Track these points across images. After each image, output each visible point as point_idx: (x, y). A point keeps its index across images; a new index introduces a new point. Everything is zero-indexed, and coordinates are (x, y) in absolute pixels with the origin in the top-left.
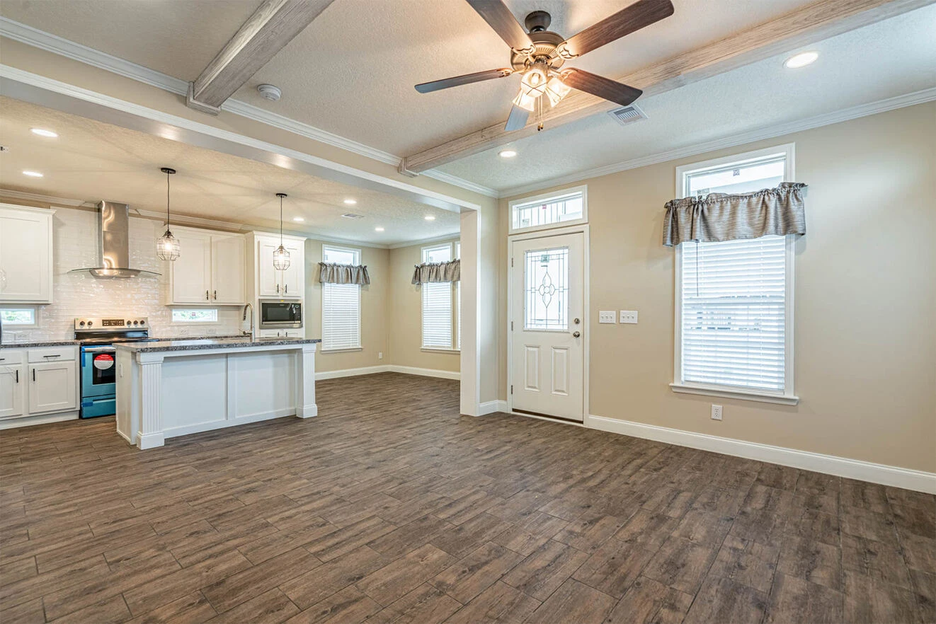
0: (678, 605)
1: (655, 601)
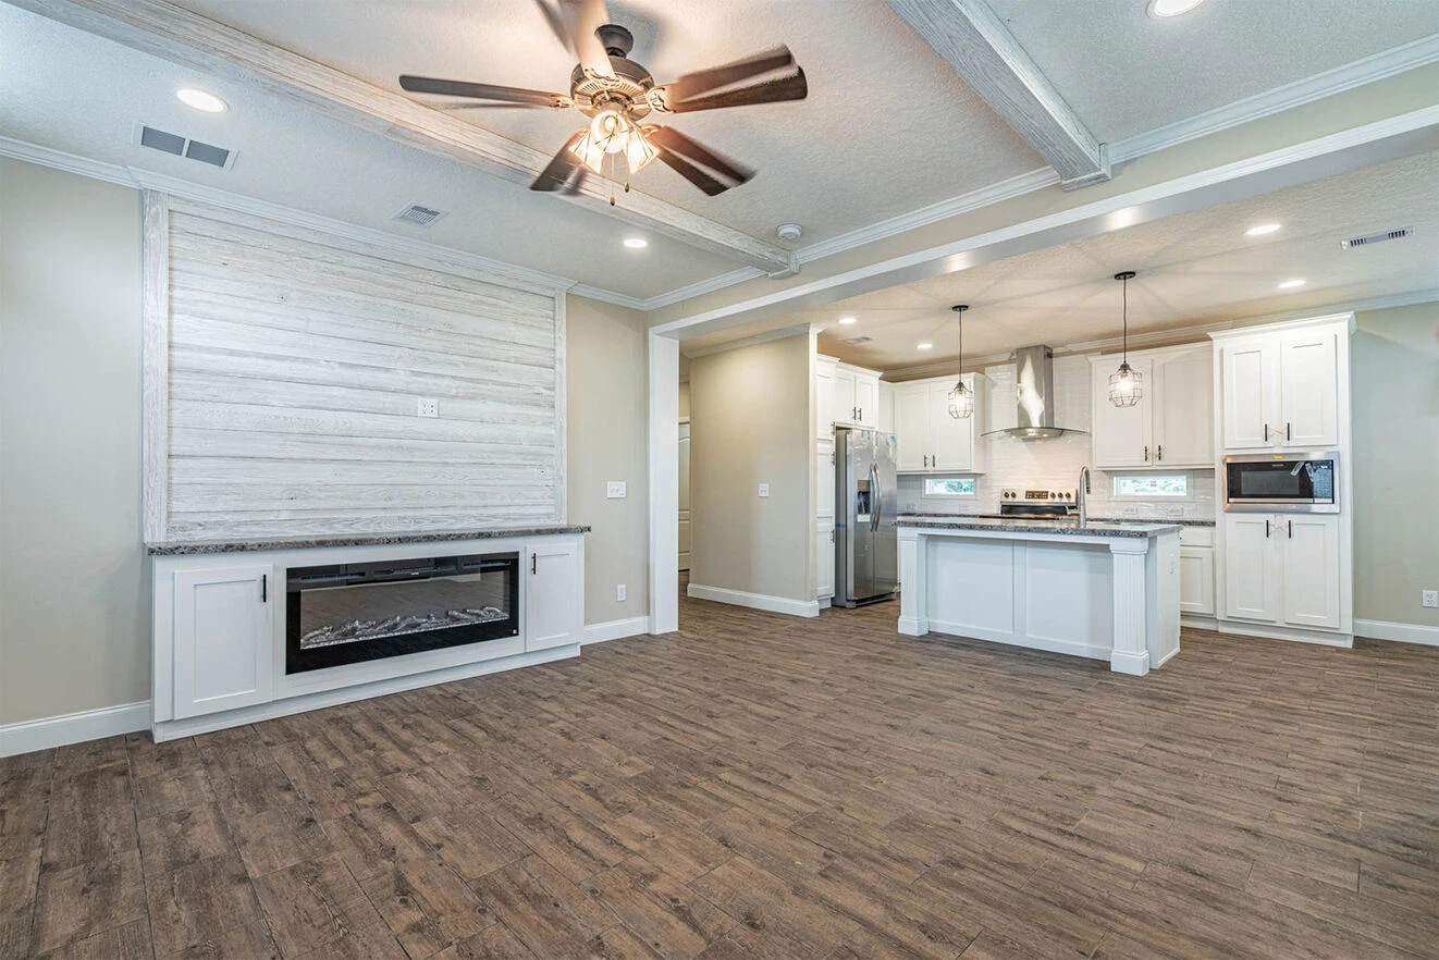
0: (416, 935)
1: (440, 915)
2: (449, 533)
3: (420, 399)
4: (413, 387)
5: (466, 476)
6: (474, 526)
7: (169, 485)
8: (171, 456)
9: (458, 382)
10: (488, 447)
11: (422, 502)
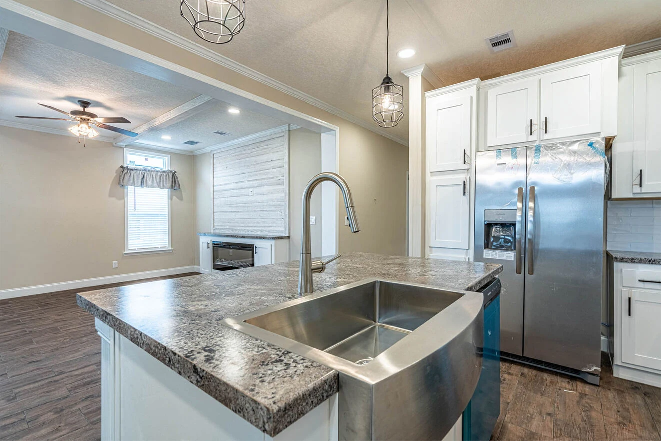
3: (250, 190)
4: (248, 186)
5: (260, 216)
7: (214, 220)
8: (214, 212)
9: (258, 182)
10: (266, 204)
11: (250, 225)
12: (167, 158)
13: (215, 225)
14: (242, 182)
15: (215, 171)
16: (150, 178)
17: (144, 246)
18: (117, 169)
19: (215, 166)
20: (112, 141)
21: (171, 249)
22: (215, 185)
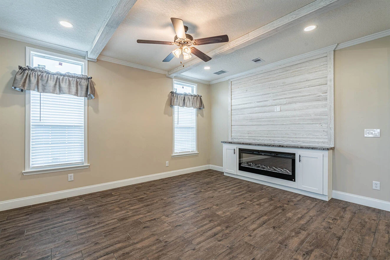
2: (270, 144)
3: (275, 107)
4: (273, 104)
5: (289, 128)
6: (291, 144)
7: (231, 131)
8: (231, 126)
9: (287, 99)
10: (297, 118)
11: (276, 136)
12: (195, 86)
13: (232, 135)
14: (265, 101)
15: (232, 94)
16: (188, 100)
17: (182, 150)
18: (168, 94)
19: (232, 91)
20: (166, 73)
21: (197, 152)
22: (232, 104)
